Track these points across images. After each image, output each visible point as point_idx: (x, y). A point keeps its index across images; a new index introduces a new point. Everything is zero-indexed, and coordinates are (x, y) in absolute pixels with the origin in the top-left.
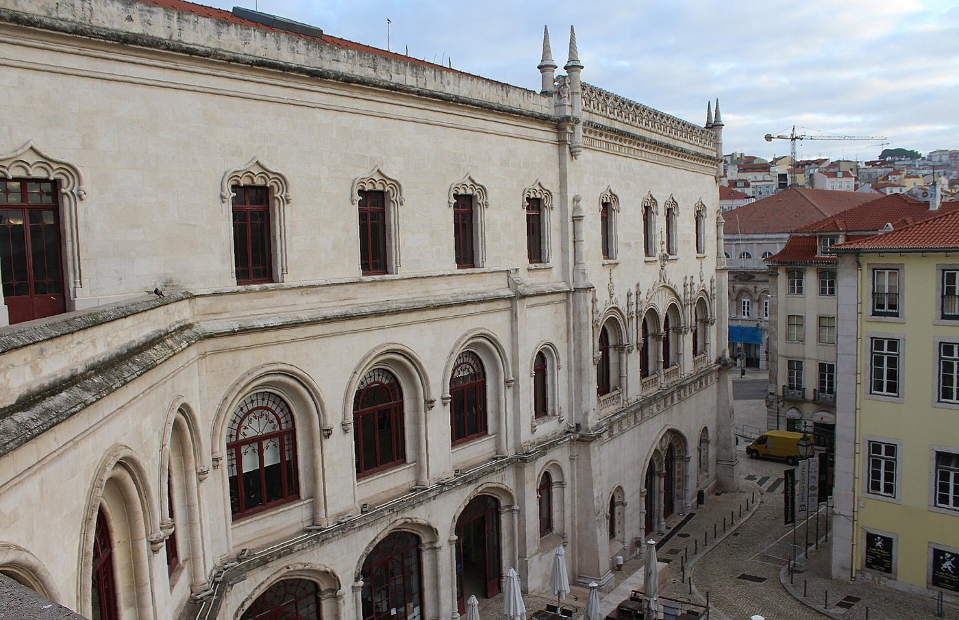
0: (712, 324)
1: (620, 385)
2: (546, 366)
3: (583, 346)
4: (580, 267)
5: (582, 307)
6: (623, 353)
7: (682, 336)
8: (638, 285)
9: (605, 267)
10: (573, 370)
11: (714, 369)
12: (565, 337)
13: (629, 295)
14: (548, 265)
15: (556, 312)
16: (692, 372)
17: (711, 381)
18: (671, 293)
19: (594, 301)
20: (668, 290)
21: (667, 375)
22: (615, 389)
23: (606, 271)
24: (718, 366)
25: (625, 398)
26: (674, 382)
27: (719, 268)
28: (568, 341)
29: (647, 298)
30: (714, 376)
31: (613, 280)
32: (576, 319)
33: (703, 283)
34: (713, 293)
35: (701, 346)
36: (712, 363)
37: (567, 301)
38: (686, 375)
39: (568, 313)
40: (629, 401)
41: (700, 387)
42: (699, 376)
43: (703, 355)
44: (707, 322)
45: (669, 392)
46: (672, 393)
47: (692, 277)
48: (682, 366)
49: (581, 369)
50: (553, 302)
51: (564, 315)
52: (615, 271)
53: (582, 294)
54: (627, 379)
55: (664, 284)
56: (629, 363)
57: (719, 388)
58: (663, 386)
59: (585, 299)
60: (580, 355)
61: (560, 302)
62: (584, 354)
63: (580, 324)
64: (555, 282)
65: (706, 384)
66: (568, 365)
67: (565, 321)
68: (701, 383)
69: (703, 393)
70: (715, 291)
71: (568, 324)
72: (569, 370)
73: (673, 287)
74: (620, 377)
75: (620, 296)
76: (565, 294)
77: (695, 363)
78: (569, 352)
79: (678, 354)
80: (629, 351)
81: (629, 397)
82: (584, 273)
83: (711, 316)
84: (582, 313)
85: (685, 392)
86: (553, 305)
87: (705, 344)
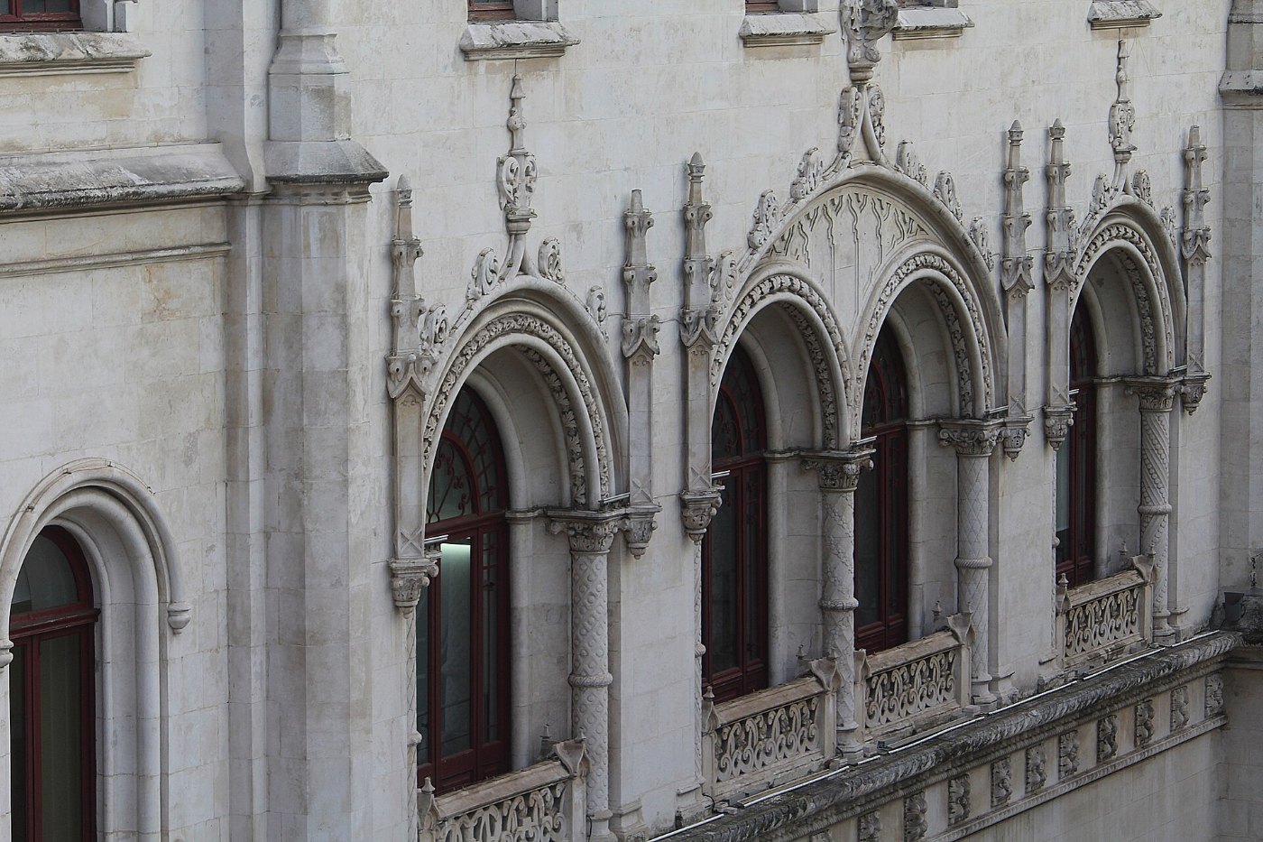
0: (1187, 403)
1: (573, 735)
2: (97, 614)
3: (319, 501)
4: (308, 60)
5: (313, 283)
6: (594, 552)
7: (983, 465)
8: (693, 172)
9: (482, 66)
10: (257, 638)
11: (1191, 657)
12: (211, 454)
13: (632, 226)
14: (110, 45)
15: (159, 311)
16: (1047, 674)
17: (1177, 727)
18: (919, 220)
19: (400, 254)
20: (896, 206)
21: (881, 686)
22: (545, 753)
23: (489, 87)
24: (1223, 643)
25: (602, 806)
26: (931, 724)
27: (1237, 84)
28: (233, 476)
29: (753, 247)
30: (1196, 702)
31: (526, 141)
32: (281, 353)
33: (1129, 170)
34: (1192, 225)
35: (1119, 530)
36: (1185, 624)
37: (227, 252)
38: (1006, 689)
39: (231, 318)
40: (625, 824)
41: (1102, 758)
42: (1091, 694)
43: (1130, 579)
44: (1158, 391)
45: (886, 777)
46: (911, 787)
47: (1055, 133)
48: (983, 639)
49: (301, 633)
50: (138, 256)
51: (211, 329)
52: (542, 91)
53: (312, 216)
54: (613, 701)
55: (866, 169)
56: (624, 611)
57: (1225, 769)
58: (854, 745)
59: (333, 240)
60: (299, 553)
61: (186, 253)
62: (323, 549)
63: (301, 382)
64: (157, 140)
65: (1141, 740)
66: (231, 607)
67: (211, 359)
68: (1106, 739)
69: (1122, 794)
70: (1209, 217)
71: (232, 375)
72: (236, 638)
73: (927, 189)
74: (575, 686)
75: (577, 228)
76: (214, 210)
77: (1074, 621)
78: (234, 537)
79: (961, 569)
80: (630, 544)
81: (626, 798)
82: (326, 95)
83: (1182, 359)
84: (312, 322)
85: (997, 783)
86: (139, 272)
87: (1144, 518)
